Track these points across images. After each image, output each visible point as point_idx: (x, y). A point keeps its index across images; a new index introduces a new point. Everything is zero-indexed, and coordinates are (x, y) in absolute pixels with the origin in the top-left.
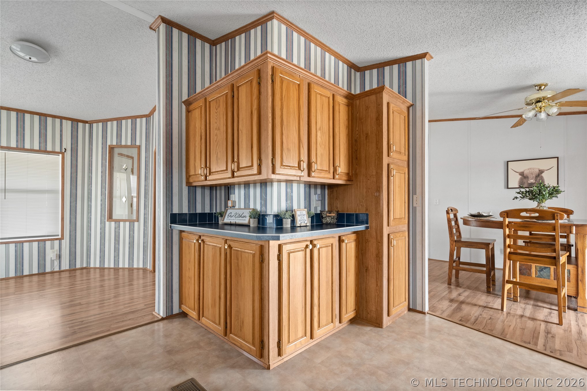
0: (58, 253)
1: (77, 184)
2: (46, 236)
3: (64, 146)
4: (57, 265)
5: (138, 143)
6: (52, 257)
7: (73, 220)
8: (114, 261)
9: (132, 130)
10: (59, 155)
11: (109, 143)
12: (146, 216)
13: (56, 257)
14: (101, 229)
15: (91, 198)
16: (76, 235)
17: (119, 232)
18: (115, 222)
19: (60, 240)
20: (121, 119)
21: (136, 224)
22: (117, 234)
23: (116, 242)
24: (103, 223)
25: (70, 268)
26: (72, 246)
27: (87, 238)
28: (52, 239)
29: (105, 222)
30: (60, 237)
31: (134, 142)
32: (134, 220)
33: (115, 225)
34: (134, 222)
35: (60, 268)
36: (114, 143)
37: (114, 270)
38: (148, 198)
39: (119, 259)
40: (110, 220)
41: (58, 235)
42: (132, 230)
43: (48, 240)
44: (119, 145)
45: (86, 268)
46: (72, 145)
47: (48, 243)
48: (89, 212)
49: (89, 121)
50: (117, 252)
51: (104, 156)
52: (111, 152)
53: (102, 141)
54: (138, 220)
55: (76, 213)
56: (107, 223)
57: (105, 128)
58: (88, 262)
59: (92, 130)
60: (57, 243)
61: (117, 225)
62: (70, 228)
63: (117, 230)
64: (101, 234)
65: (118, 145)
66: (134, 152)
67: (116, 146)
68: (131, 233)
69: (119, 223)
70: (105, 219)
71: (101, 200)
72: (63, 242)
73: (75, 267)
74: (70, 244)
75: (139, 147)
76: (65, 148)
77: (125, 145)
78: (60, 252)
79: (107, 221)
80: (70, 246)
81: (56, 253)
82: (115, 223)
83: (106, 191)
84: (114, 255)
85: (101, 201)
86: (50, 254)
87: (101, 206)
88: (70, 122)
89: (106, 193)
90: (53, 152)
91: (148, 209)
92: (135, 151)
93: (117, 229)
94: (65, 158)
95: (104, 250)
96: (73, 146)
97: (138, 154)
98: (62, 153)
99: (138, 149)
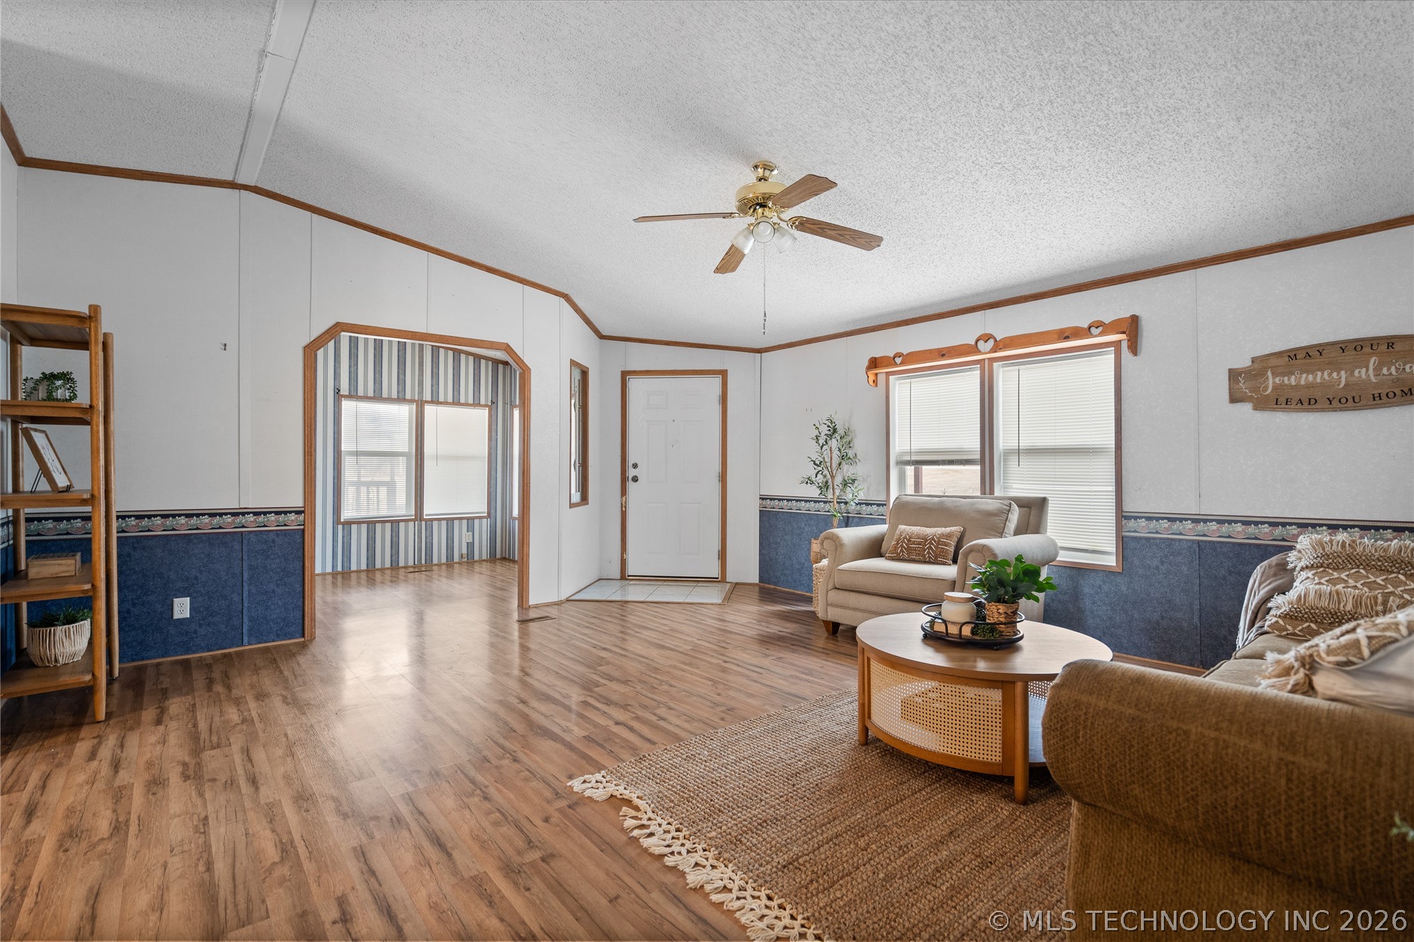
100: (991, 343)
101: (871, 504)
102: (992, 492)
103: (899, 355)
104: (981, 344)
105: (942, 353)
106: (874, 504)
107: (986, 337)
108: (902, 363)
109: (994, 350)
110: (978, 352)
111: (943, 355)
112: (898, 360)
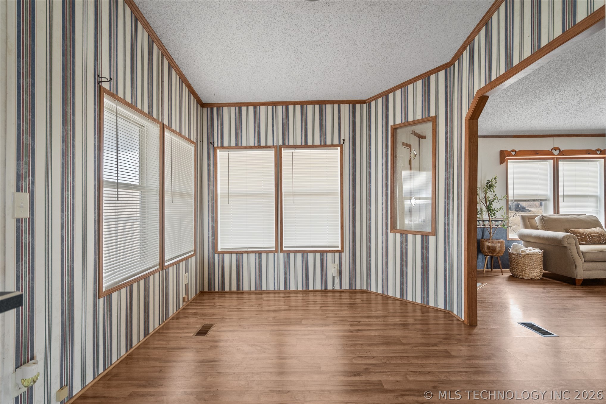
0: (339, 268)
1: (355, 183)
2: (328, 246)
3: (342, 137)
4: (338, 282)
5: (432, 114)
6: (333, 272)
7: (352, 229)
8: (401, 289)
9: (422, 96)
10: (338, 149)
11: (391, 123)
12: (447, 227)
13: (337, 272)
14: (383, 243)
15: (371, 200)
16: (355, 248)
17: (407, 249)
18: (401, 234)
19: (340, 253)
20: (407, 83)
21: (432, 238)
22: (404, 251)
23: (403, 263)
24: (385, 234)
25: (350, 288)
26: (351, 261)
27: (367, 253)
28: (332, 250)
29: (388, 232)
30: (340, 249)
31: (426, 114)
32: (429, 233)
33: (401, 238)
34: (428, 236)
35: (340, 287)
36: (398, 121)
37: (401, 303)
38: (451, 199)
39: (407, 288)
40: (394, 230)
41: (338, 247)
42: (425, 247)
43: (330, 251)
44: (405, 123)
45: (367, 291)
46: (349, 134)
47: (329, 255)
48: (369, 218)
49: (368, 100)
50: (404, 277)
51: (385, 142)
52: (394, 135)
53: (383, 123)
54: (435, 233)
55: (355, 220)
56: (391, 235)
57: (385, 103)
58: (369, 285)
59: (371, 111)
60: (337, 255)
61: (403, 239)
62: (349, 239)
63: (403, 246)
64: (383, 249)
65: (403, 123)
66: (426, 129)
67: (401, 125)
68: (425, 251)
69: (407, 236)
70: (388, 229)
71: (383, 202)
72: (343, 254)
73: (355, 288)
74: (350, 259)
75: (434, 120)
76: (343, 139)
77: (412, 121)
78: (340, 267)
79: (391, 232)
80: (350, 261)
81: (336, 268)
82: (401, 236)
83: (388, 190)
84: (401, 281)
85: (383, 204)
86: (332, 270)
87: (383, 210)
88: (347, 106)
89: (388, 193)
90: (332, 146)
91: (451, 216)
92: (430, 125)
93: (404, 243)
94: (344, 151)
95: (388, 272)
96: (351, 135)
97: (433, 130)
98: (340, 146)
99: (433, 122)
100: (558, 151)
101: (498, 221)
102: (558, 212)
103: (513, 151)
104: (554, 151)
105: (536, 153)
106: (500, 221)
107: (555, 149)
108: (515, 155)
109: (559, 154)
110: (553, 155)
111: (537, 154)
112: (513, 153)
